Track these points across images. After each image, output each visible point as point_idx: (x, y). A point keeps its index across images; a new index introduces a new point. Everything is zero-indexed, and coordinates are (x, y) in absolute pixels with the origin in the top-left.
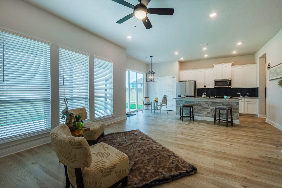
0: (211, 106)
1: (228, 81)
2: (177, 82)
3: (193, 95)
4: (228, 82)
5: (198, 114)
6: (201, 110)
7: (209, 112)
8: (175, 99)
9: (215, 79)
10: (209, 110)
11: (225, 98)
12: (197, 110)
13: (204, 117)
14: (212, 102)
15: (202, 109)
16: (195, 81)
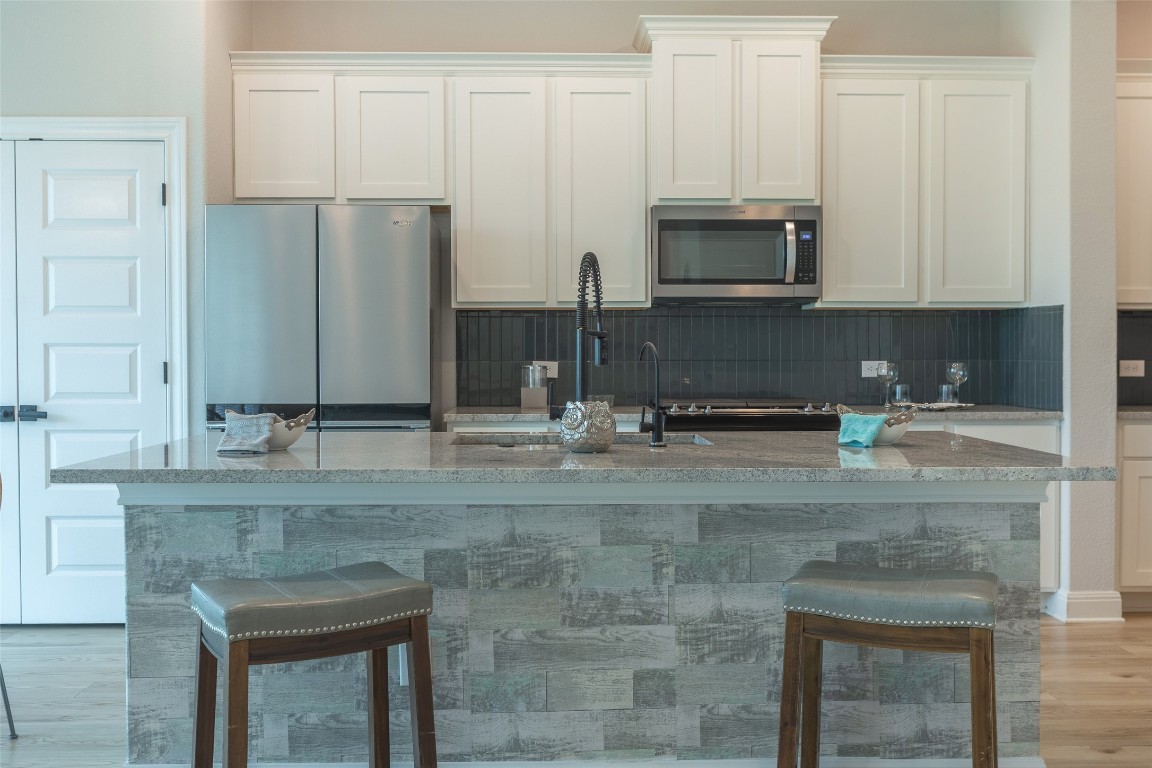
0: (687, 575)
1: (790, 226)
2: (201, 209)
3: (415, 392)
4: (791, 238)
5: (496, 729)
6: (542, 648)
7: (666, 676)
8: (112, 489)
9: (654, 202)
10: (665, 649)
11: (853, 445)
12: (480, 650)
13: (589, 756)
14: (711, 521)
15: (567, 633)
16: (440, 213)
